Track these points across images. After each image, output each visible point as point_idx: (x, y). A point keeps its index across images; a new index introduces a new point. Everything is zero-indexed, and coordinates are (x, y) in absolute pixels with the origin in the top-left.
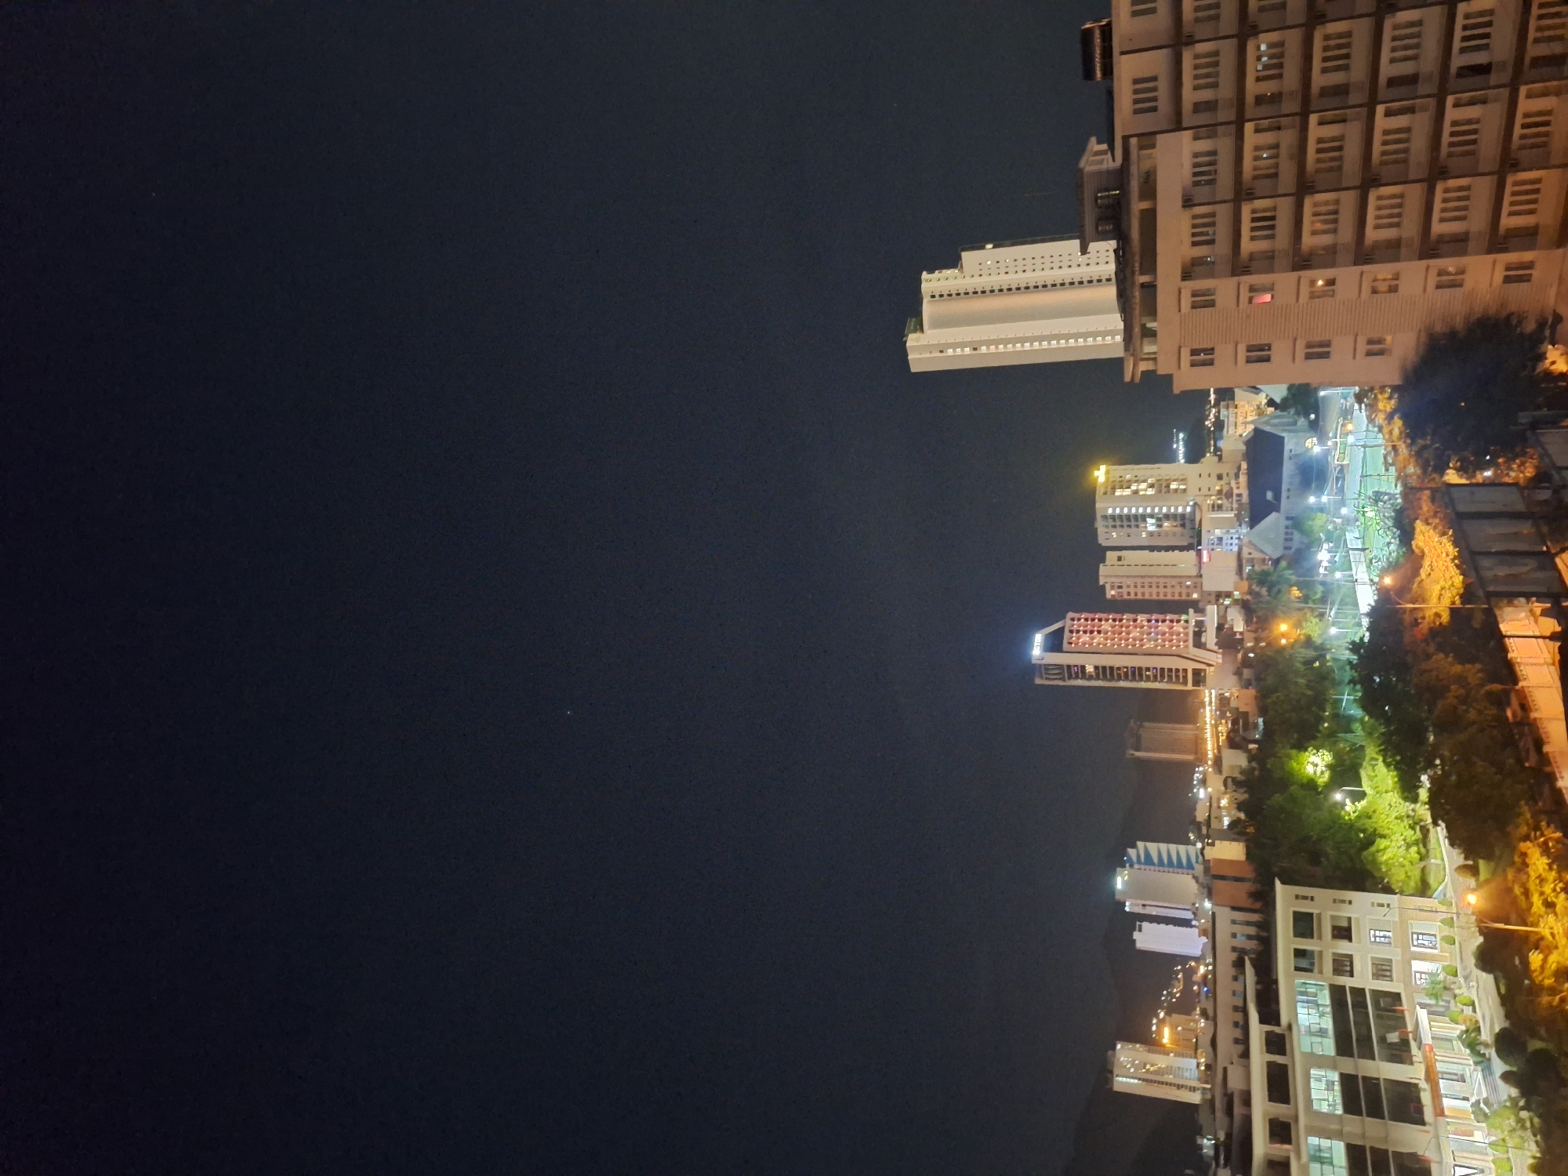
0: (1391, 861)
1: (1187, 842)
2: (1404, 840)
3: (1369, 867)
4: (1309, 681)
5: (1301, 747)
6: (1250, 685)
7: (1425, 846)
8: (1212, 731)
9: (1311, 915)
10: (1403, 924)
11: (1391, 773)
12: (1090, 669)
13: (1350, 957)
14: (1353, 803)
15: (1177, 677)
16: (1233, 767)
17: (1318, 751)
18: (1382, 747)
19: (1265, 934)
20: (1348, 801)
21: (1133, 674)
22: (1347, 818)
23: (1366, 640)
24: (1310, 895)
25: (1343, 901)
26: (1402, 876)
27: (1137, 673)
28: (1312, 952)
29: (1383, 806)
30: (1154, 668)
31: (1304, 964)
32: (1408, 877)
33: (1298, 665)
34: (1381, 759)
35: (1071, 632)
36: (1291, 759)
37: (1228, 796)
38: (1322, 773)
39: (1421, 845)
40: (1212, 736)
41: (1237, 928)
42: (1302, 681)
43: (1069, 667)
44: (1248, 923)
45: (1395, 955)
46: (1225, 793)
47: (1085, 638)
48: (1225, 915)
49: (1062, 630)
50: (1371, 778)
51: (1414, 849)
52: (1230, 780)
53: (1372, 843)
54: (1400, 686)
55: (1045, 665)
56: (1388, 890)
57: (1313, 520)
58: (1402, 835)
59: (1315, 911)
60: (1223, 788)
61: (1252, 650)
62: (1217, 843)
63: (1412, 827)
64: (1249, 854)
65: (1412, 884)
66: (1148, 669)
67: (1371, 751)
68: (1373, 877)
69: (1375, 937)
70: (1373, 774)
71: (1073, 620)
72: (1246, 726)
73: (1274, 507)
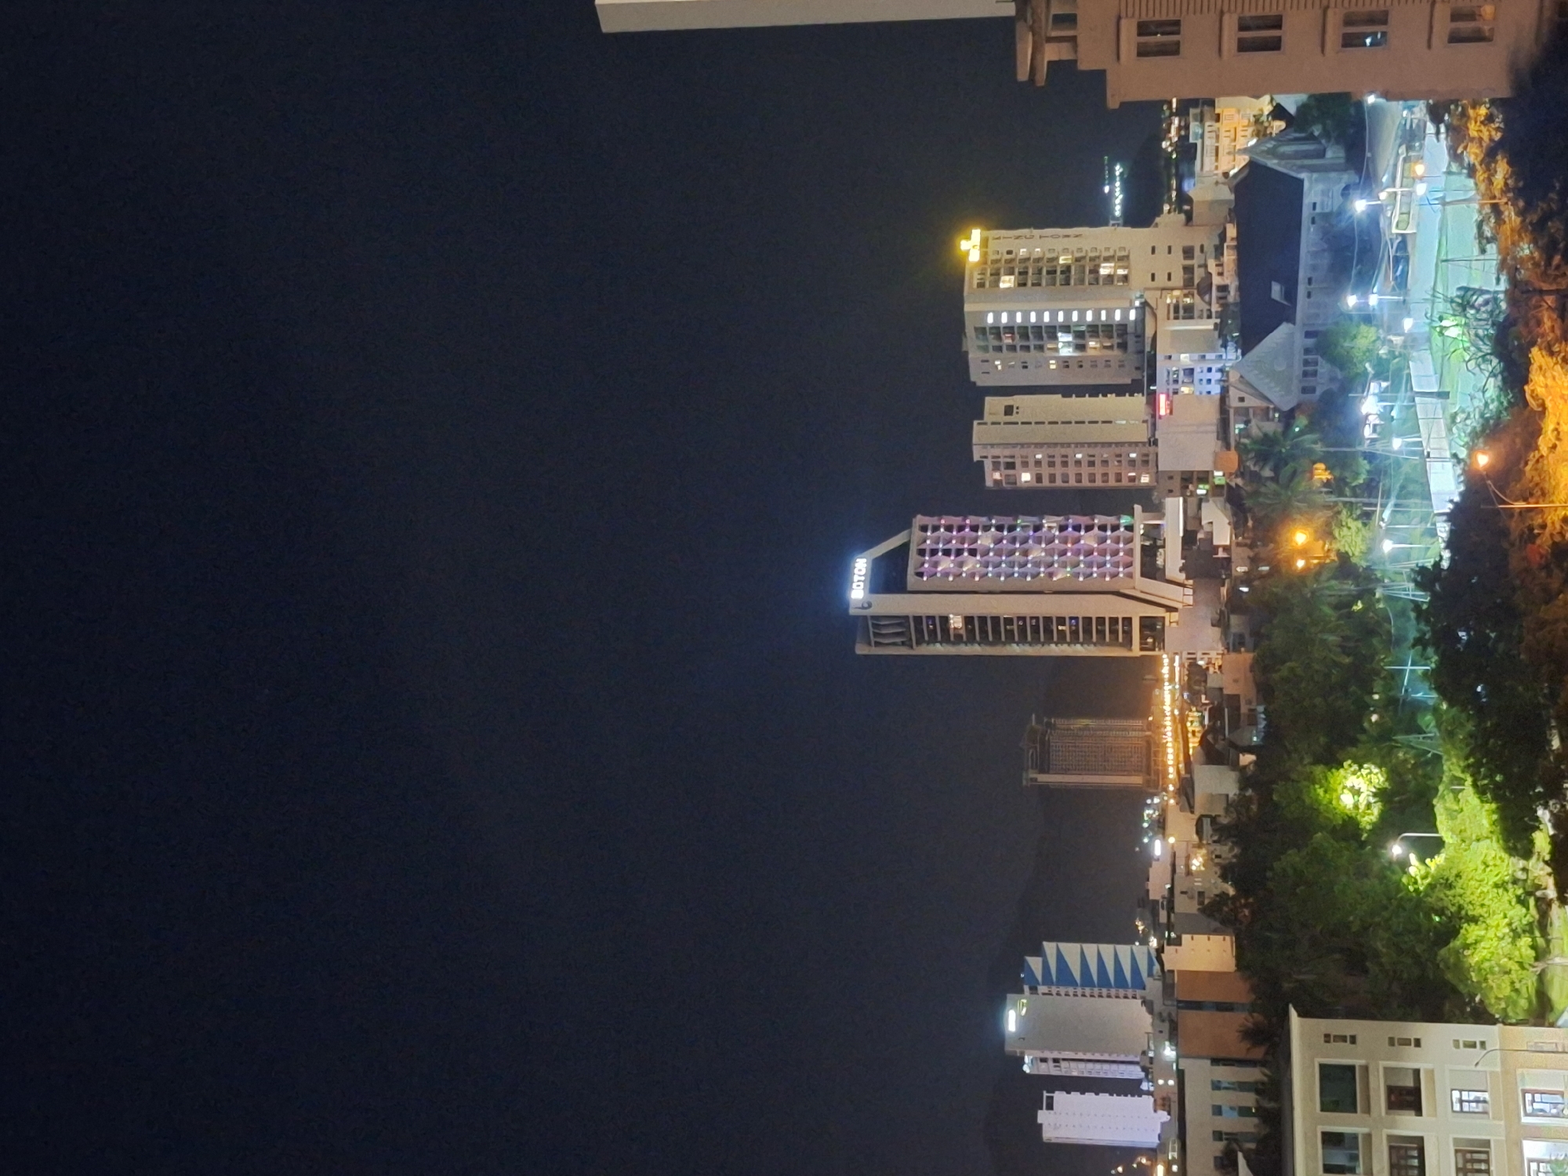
0: (1486, 965)
1: (1128, 936)
2: (1510, 924)
3: (1449, 976)
4: (1345, 638)
5: (1333, 761)
6: (1242, 644)
7: (1544, 933)
8: (1175, 731)
9: (1352, 1068)
10: (1508, 1074)
11: (1487, 806)
12: (956, 622)
13: (1419, 1142)
14: (1422, 861)
15: (1114, 632)
16: (1212, 798)
17: (1361, 767)
18: (1471, 760)
19: (1269, 1105)
20: (1413, 858)
21: (1035, 630)
22: (1411, 888)
23: (1445, 564)
24: (1348, 1033)
25: (1406, 1042)
26: (1507, 991)
27: (1043, 628)
28: (1355, 1137)
29: (1472, 866)
30: (1071, 618)
31: (1340, 1158)
32: (1517, 991)
33: (1327, 610)
34: (1469, 780)
35: (922, 552)
36: (1314, 783)
37: (1204, 851)
38: (1369, 806)
39: (1537, 933)
40: (1175, 739)
41: (1223, 1098)
42: (1332, 638)
43: (918, 619)
44: (1242, 1086)
45: (1491, 1130)
46: (1200, 846)
47: (947, 564)
48: (1200, 1073)
49: (905, 547)
50: (1452, 815)
51: (1526, 941)
52: (1207, 822)
53: (1454, 932)
54: (1501, 646)
55: (874, 618)
56: (1481, 1016)
57: (1355, 337)
58: (1505, 917)
59: (1358, 1062)
60: (1195, 838)
61: (1247, 579)
62: (1186, 938)
63: (1522, 901)
64: (1239, 957)
65: (1523, 1003)
66: (1061, 621)
67: (1452, 766)
68: (1455, 990)
69: (1461, 1101)
70: (1456, 807)
71: (924, 529)
72: (1235, 723)
73: (1284, 313)
